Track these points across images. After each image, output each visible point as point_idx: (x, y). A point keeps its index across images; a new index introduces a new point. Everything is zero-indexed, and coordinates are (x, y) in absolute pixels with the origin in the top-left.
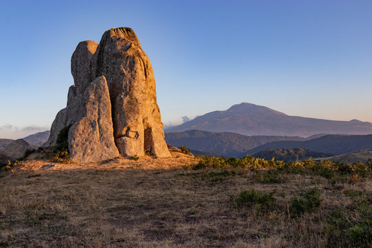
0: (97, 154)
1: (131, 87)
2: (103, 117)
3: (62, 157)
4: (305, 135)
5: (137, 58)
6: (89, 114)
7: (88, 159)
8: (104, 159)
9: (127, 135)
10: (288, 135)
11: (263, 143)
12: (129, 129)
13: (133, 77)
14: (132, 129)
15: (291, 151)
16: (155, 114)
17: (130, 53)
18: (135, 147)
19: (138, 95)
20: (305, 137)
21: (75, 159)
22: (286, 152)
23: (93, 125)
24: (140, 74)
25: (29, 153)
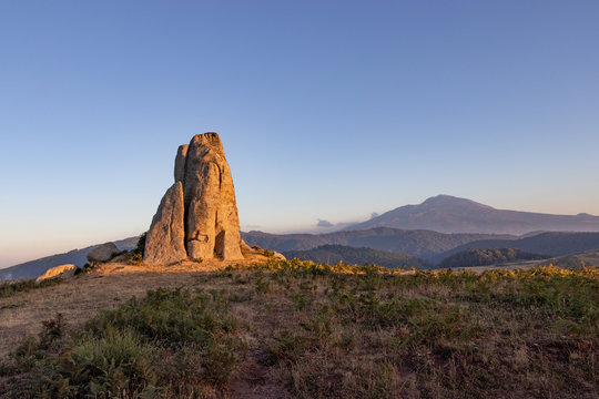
0: (166, 257)
1: (203, 192)
2: (175, 221)
3: (136, 259)
4: (518, 233)
5: (211, 164)
6: (163, 219)
7: (158, 261)
8: (172, 261)
9: (196, 239)
10: (496, 233)
11: (465, 243)
12: (198, 233)
13: (206, 183)
14: (202, 233)
15: (498, 252)
16: (231, 218)
17: (207, 159)
18: (204, 250)
19: (209, 200)
20: (518, 235)
21: (146, 262)
22: (491, 253)
23: (165, 229)
24: (214, 179)
25: (114, 255)
